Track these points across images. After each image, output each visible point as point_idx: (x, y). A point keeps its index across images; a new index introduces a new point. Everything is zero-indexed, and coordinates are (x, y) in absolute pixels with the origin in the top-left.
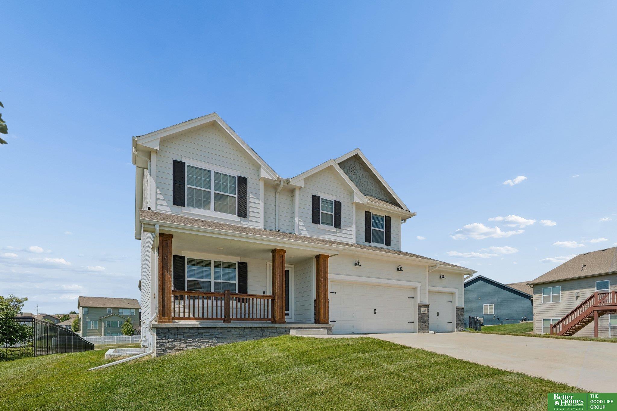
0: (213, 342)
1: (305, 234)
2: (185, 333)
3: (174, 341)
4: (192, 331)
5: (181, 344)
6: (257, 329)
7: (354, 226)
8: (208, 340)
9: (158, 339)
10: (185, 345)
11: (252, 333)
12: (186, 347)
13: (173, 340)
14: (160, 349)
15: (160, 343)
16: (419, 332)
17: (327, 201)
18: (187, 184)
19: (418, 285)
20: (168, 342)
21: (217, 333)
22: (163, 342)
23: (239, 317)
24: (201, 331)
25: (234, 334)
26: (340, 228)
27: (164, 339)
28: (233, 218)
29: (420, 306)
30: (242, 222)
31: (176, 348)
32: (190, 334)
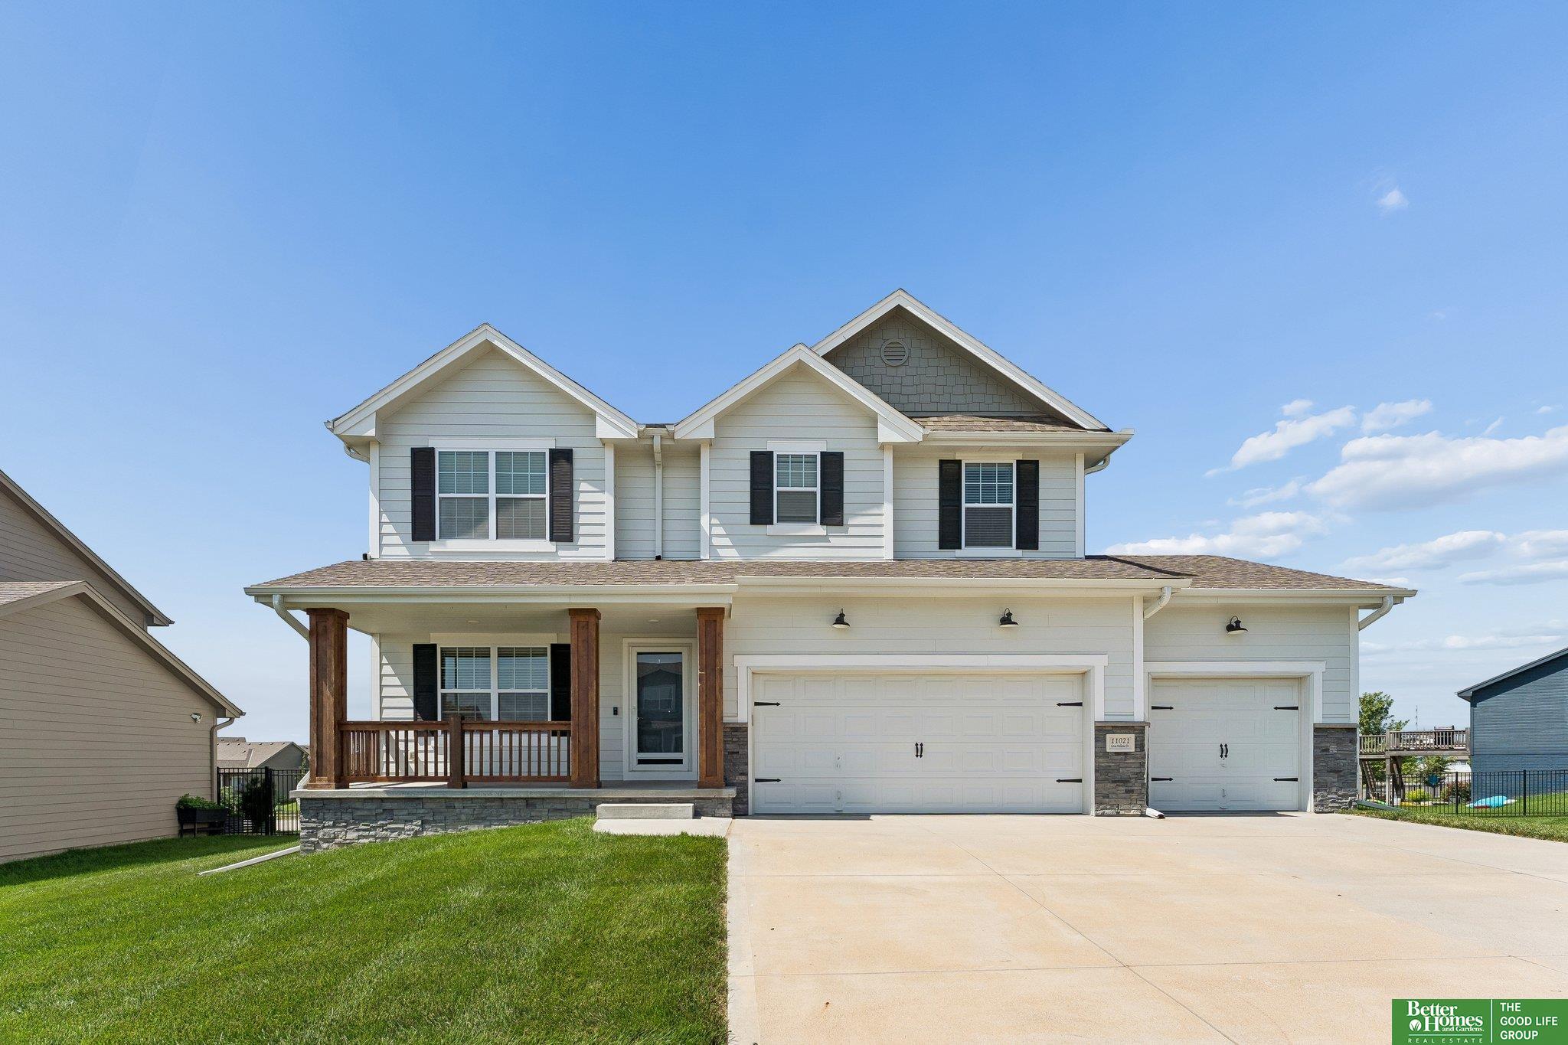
0: (413, 830)
1: (730, 555)
2: (358, 809)
3: (334, 826)
4: (369, 806)
5: (346, 832)
6: (517, 801)
7: (888, 509)
8: (402, 826)
9: (304, 822)
10: (355, 835)
11: (504, 810)
12: (358, 839)
13: (331, 823)
14: (308, 842)
15: (307, 828)
16: (1100, 812)
17: (798, 459)
18: (439, 493)
19: (1098, 664)
20: (324, 827)
21: (422, 811)
22: (312, 828)
23: (486, 773)
24: (388, 806)
25: (461, 814)
26: (841, 524)
27: (314, 822)
28: (540, 548)
29: (1102, 730)
30: (561, 553)
31: (337, 840)
32: (365, 813)
